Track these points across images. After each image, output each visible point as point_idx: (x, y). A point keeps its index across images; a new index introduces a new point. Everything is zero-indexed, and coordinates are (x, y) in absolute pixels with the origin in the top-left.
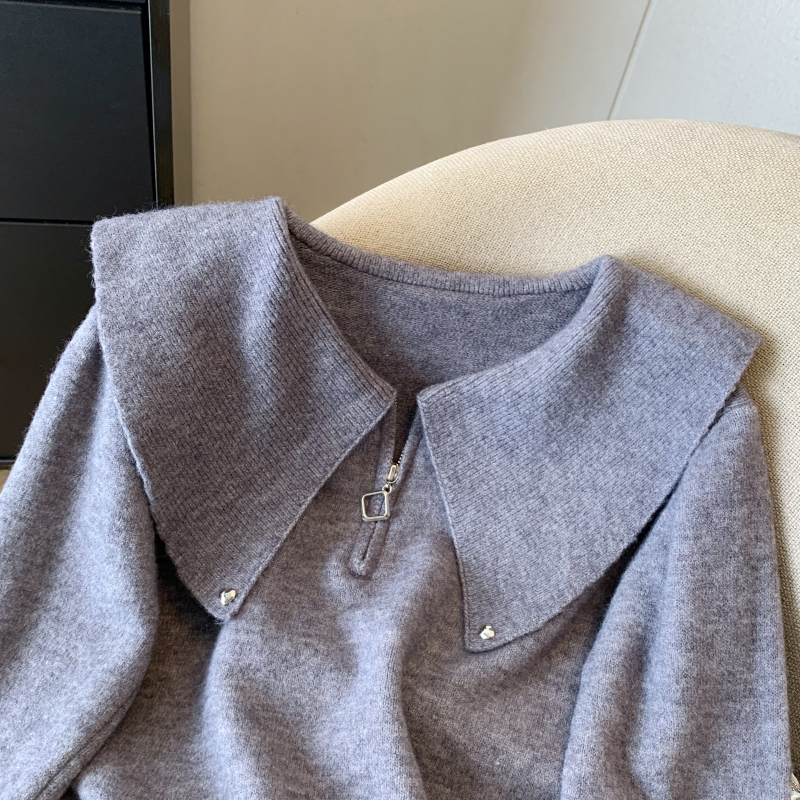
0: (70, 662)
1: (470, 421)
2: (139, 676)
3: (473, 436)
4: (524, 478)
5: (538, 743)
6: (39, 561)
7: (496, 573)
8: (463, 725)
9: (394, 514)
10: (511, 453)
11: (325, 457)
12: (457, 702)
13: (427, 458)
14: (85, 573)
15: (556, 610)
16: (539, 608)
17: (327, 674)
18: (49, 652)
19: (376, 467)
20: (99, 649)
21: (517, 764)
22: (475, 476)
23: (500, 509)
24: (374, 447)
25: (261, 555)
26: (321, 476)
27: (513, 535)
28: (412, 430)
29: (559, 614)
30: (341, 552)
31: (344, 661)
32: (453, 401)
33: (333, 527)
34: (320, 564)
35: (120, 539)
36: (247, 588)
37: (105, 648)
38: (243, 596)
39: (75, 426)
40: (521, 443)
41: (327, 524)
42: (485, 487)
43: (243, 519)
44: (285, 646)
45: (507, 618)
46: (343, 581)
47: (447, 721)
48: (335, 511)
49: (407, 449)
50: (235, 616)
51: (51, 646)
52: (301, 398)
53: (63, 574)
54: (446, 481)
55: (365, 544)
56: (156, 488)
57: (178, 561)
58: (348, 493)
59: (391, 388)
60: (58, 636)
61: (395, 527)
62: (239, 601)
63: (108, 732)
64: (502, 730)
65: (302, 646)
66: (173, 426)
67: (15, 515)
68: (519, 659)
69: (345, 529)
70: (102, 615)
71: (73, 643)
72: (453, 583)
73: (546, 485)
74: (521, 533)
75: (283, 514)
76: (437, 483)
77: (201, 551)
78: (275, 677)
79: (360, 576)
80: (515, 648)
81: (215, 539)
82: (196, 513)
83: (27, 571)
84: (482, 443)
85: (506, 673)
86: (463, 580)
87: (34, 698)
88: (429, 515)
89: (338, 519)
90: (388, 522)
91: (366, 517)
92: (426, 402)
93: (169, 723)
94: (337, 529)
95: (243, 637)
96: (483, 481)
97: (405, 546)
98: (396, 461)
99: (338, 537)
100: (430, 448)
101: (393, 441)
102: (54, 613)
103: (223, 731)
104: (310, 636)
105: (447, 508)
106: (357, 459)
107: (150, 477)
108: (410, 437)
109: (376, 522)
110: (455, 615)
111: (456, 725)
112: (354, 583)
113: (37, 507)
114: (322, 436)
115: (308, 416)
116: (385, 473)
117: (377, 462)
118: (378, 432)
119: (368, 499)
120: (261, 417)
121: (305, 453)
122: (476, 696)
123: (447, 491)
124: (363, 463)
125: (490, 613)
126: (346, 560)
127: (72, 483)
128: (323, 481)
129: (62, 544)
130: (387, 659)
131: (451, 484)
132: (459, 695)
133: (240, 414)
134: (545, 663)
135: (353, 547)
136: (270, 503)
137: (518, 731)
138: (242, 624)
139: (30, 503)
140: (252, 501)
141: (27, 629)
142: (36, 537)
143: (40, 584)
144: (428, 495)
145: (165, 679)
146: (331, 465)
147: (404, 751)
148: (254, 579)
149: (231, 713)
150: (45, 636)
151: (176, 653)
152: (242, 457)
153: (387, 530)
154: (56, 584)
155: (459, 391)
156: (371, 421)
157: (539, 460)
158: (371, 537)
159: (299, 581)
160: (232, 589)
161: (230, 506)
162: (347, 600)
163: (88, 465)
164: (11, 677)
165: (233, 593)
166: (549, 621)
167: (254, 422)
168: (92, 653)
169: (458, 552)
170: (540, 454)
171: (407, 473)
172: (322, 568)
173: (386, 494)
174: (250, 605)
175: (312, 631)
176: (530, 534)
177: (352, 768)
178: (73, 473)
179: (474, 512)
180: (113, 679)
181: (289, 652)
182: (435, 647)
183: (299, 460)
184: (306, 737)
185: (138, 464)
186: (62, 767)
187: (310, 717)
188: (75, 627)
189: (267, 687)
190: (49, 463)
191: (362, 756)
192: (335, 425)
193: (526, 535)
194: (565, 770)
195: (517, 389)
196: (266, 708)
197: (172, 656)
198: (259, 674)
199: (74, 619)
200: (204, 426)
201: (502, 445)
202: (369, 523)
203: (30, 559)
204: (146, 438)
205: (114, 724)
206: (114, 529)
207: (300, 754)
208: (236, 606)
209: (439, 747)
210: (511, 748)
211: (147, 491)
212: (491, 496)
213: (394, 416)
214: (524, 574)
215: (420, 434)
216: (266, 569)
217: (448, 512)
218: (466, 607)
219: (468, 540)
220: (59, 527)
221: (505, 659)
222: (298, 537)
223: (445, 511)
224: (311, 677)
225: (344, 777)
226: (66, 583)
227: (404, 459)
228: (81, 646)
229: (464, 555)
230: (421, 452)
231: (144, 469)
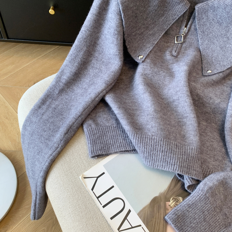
0: (101, 71)
1: (210, 15)
2: (118, 74)
3: (210, 19)
4: (224, 32)
5: (222, 98)
6: (93, 44)
7: (212, 58)
8: (203, 92)
9: (184, 42)
10: (220, 24)
11: (168, 22)
12: (201, 86)
13: (195, 26)
14: (104, 48)
15: (229, 66)
16: (225, 66)
17: (167, 77)
18: (95, 68)
19: (180, 28)
20: (108, 67)
21: (216, 102)
22: (209, 31)
23: (215, 41)
24: (180, 22)
25: (149, 47)
26: (166, 28)
27: (218, 48)
28: (192, 18)
29: (230, 68)
30: (169, 50)
31: (172, 75)
32: (206, 8)
33: (167, 44)
34: (163, 53)
35: (116, 37)
36: (146, 55)
37: (110, 67)
38: (145, 57)
39: (104, 6)
40: (224, 21)
41: (165, 43)
42: (211, 35)
43: (145, 38)
44: (156, 70)
45: (215, 68)
46: (170, 57)
47: (198, 90)
48: (168, 40)
49: (190, 23)
50: (143, 62)
51: (95, 66)
52: (164, 3)
53: (98, 48)
54: (200, 33)
55: (176, 49)
56: (126, 23)
57: (128, 47)
58: (172, 35)
59: (189, 3)
60: (97, 64)
61: (184, 45)
62: (144, 58)
63: (111, 86)
64: (213, 94)
65: (160, 70)
66: (131, 6)
67: (88, 30)
68: (218, 78)
69: (170, 45)
70: (109, 59)
71: (101, 66)
72: (200, 60)
73: (230, 34)
74: (220, 47)
75: (155, 37)
76: (197, 33)
77: (134, 45)
78: (153, 77)
79: (174, 56)
80: (217, 75)
81: (138, 42)
82: (134, 34)
83: (89, 46)
84: (212, 21)
85: (214, 81)
86: (203, 59)
87: (92, 78)
88: (194, 43)
89: (169, 42)
90: (182, 44)
91: (176, 42)
92: (198, 8)
93: (124, 88)
94: (168, 45)
95: (145, 67)
96: (211, 33)
97: (187, 50)
98: (186, 27)
99: (168, 47)
100: (197, 22)
101: (186, 21)
102: (96, 58)
103: (141, 87)
104: (162, 68)
105: (199, 41)
106: (175, 25)
107: (125, 20)
108: (191, 20)
109: (179, 44)
110: (200, 68)
111: (200, 91)
112: (173, 58)
113: (93, 28)
114: (168, 16)
115: (165, 9)
116: (182, 30)
117: (181, 27)
118: (182, 17)
119: (177, 37)
120: (153, 7)
121: (163, 20)
122: (206, 86)
123: (200, 35)
124: (177, 27)
125: (210, 67)
126: (171, 52)
127: (102, 23)
128: (167, 29)
129: (98, 40)
130: (184, 73)
131: (201, 33)
132: (202, 85)
133: (147, 6)
134: (224, 81)
135: (172, 49)
136: (152, 34)
137: (217, 95)
138: (145, 64)
139: (92, 27)
140: (148, 33)
141: (89, 62)
142: (92, 37)
143: (93, 50)
144: (194, 37)
145: (122, 79)
146: (169, 25)
147: (189, 94)
148: (148, 53)
149: (143, 84)
150: (94, 64)
151: (124, 73)
152: (146, 19)
153: (182, 46)
154: (97, 51)
155: (208, 5)
156: (182, 12)
157: (228, 27)
158: (177, 47)
159: (158, 56)
160: (142, 55)
161: (142, 33)
162: (171, 62)
163: (107, 18)
164: (85, 73)
165: (142, 57)
166: (227, 69)
167: (151, 9)
168: (106, 69)
169: (201, 52)
170: (229, 25)
171: (189, 30)
172: (164, 54)
173: (182, 36)
174: (146, 60)
175: (163, 67)
176: (223, 48)
177: (174, 98)
178: (102, 20)
179: (207, 41)
180: (113, 74)
181: (157, 71)
182: (195, 74)
183: (161, 22)
184: (161, 91)
185: (122, 15)
186: (101, 92)
187: (162, 87)
188: (101, 62)
189: (151, 79)
190: (97, 16)
191: (177, 95)
192: (172, 13)
193: (221, 48)
194: (229, 104)
195: (227, 3)
196: (151, 84)
197: (124, 74)
198: (149, 76)
199: (101, 60)
200: (139, 8)
201: (218, 22)
202: (177, 44)
203: (91, 43)
204: (125, 8)
205: (113, 85)
206: (115, 34)
207: (159, 95)
208: (143, 59)
209: (195, 97)
210: (215, 98)
211: (124, 24)
212: (213, 37)
213: (187, 12)
214: (220, 58)
215: (194, 19)
216: (150, 51)
217: (200, 42)
218: (203, 66)
219: (205, 49)
220: (98, 35)
221: (214, 78)
222: (158, 44)
223: (198, 41)
224: (163, 78)
225: (172, 100)
226: (99, 50)
227: (188, 26)
228: (103, 67)
229: (203, 53)
230: (193, 24)
231: (124, 17)
